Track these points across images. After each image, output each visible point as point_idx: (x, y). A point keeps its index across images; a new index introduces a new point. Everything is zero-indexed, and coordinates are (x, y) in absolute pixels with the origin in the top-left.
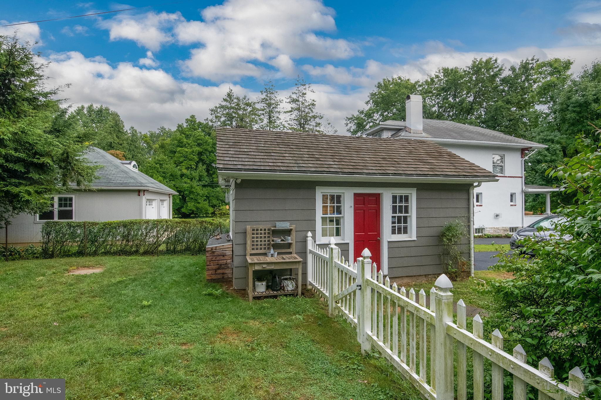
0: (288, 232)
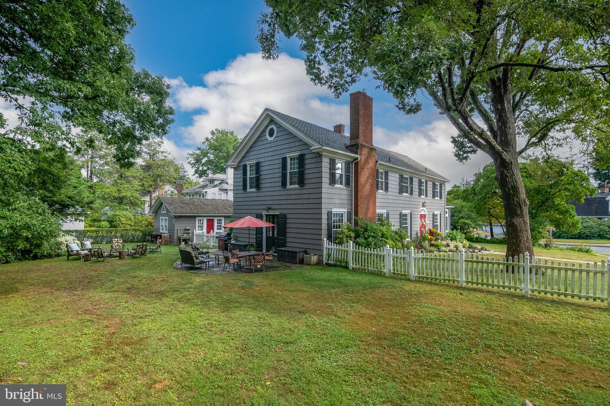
0: (189, 230)
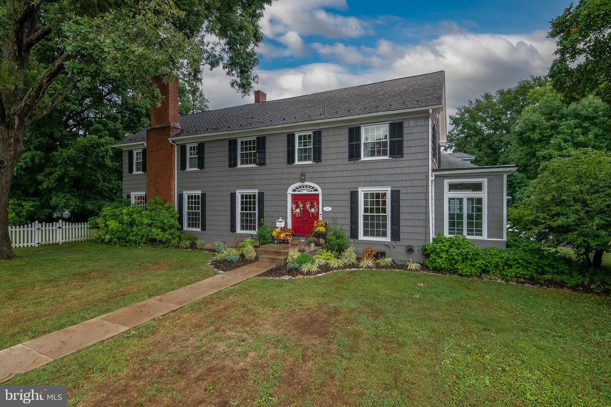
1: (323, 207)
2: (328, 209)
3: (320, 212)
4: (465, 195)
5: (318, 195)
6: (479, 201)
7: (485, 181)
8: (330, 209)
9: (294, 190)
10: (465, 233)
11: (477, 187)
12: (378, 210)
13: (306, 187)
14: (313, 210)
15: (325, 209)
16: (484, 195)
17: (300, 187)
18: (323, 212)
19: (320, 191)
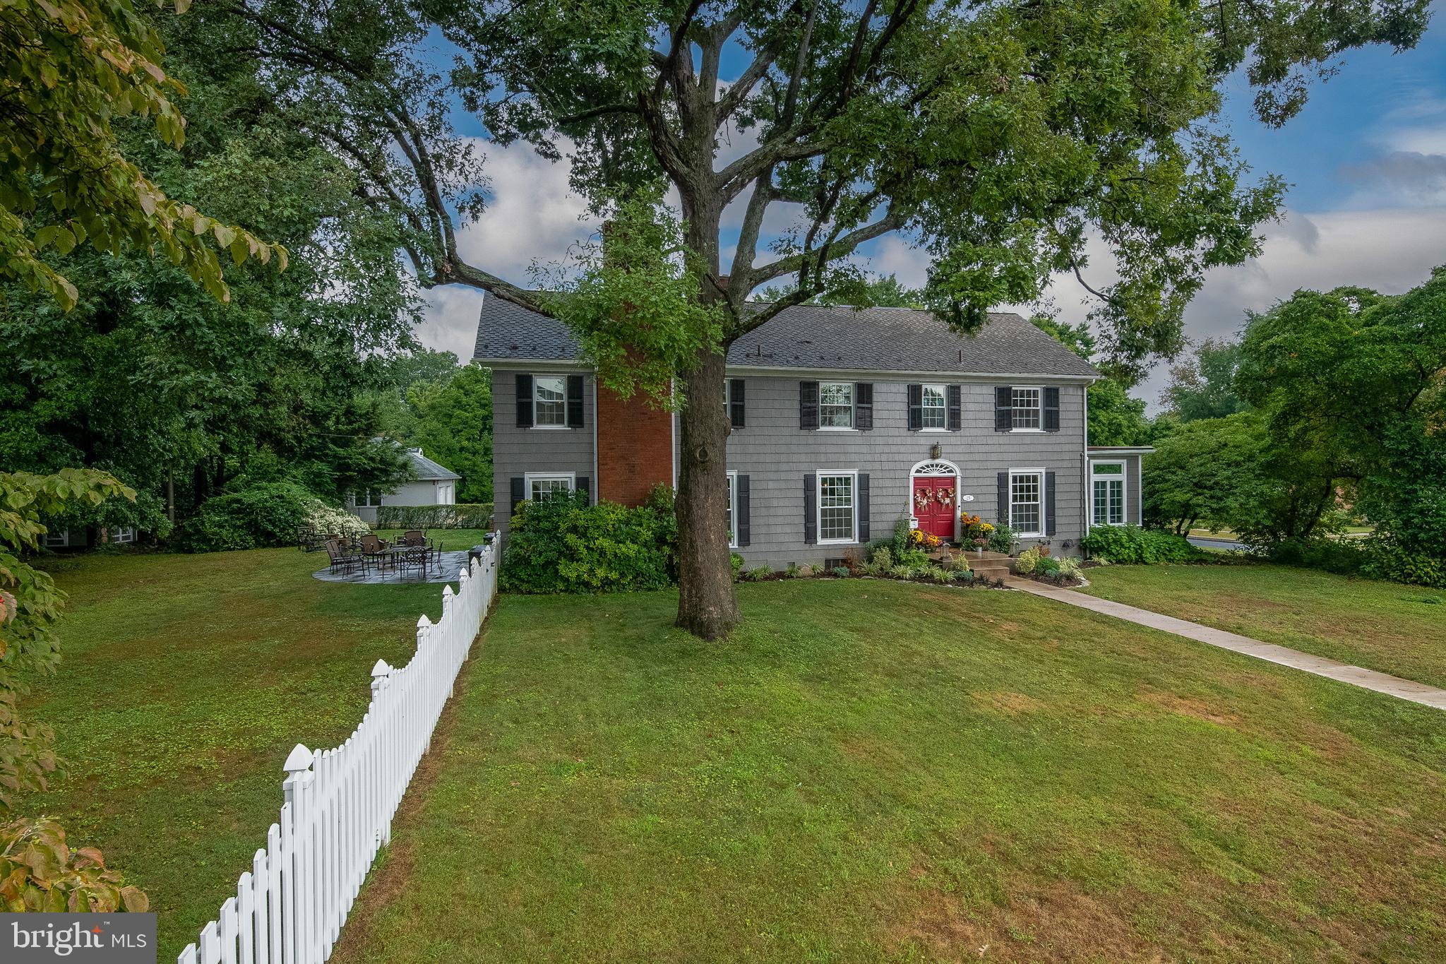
1: (963, 495)
2: (970, 498)
3: (959, 503)
4: (1108, 478)
5: (953, 479)
6: (1119, 483)
7: (1124, 462)
8: (972, 498)
9: (918, 471)
10: (1109, 523)
11: (1117, 469)
12: (1028, 499)
13: (937, 466)
14: (948, 501)
15: (965, 498)
16: (1122, 477)
17: (928, 466)
18: (963, 502)
19: (958, 473)
